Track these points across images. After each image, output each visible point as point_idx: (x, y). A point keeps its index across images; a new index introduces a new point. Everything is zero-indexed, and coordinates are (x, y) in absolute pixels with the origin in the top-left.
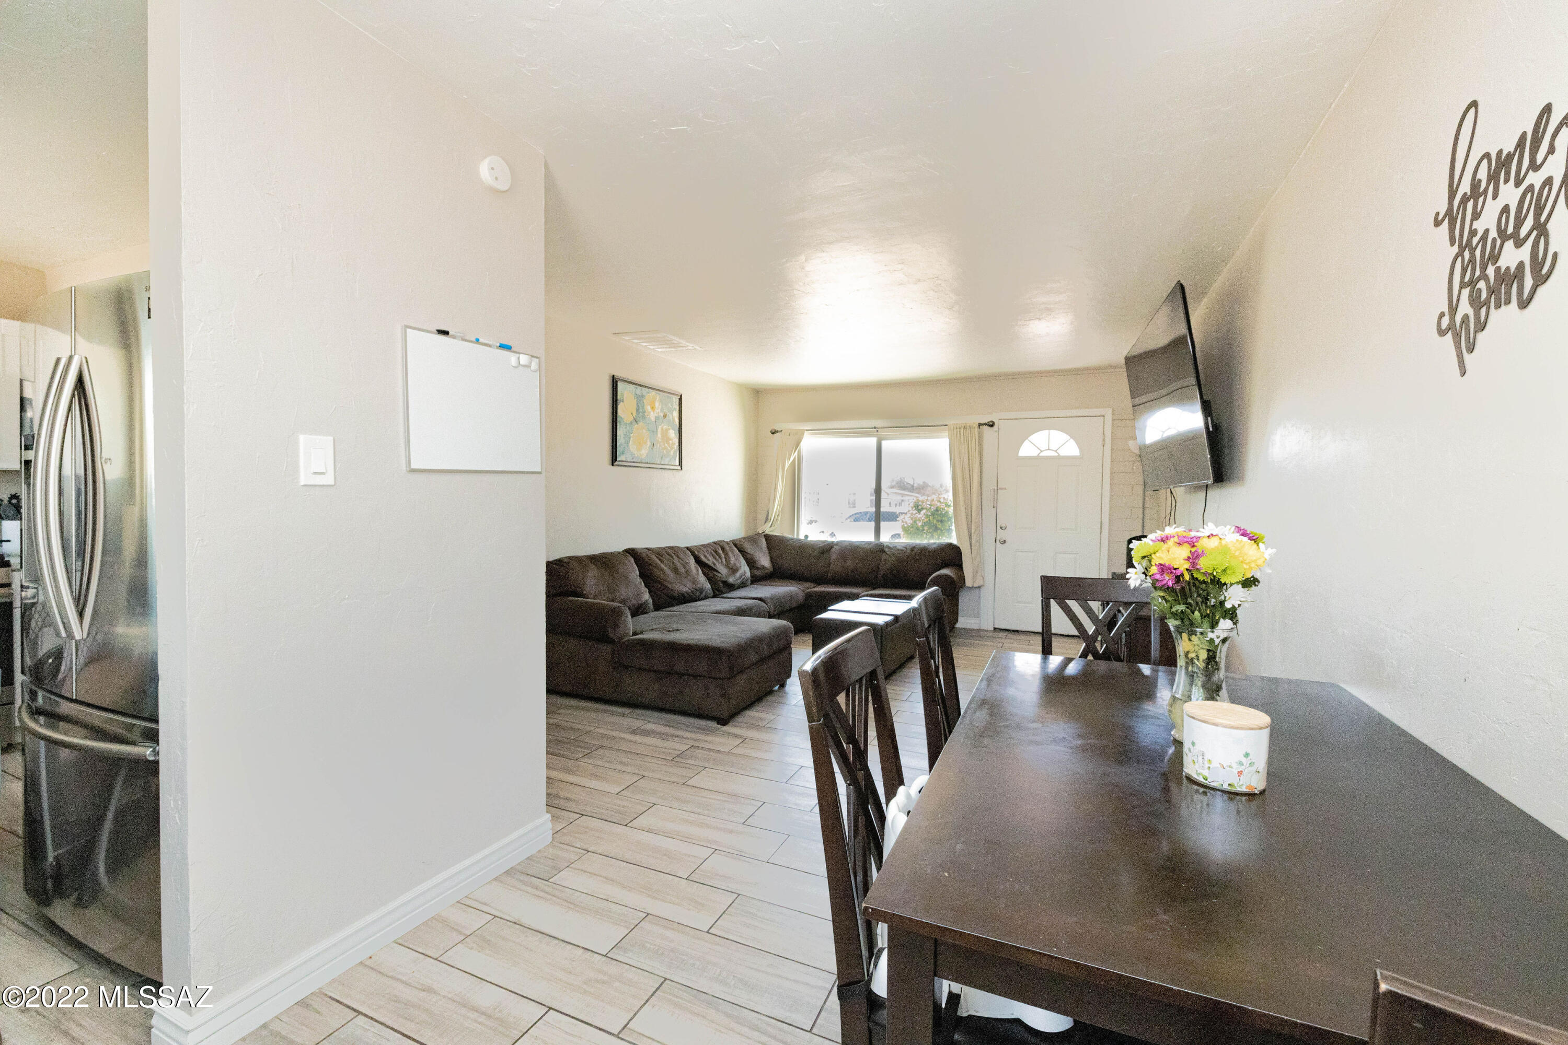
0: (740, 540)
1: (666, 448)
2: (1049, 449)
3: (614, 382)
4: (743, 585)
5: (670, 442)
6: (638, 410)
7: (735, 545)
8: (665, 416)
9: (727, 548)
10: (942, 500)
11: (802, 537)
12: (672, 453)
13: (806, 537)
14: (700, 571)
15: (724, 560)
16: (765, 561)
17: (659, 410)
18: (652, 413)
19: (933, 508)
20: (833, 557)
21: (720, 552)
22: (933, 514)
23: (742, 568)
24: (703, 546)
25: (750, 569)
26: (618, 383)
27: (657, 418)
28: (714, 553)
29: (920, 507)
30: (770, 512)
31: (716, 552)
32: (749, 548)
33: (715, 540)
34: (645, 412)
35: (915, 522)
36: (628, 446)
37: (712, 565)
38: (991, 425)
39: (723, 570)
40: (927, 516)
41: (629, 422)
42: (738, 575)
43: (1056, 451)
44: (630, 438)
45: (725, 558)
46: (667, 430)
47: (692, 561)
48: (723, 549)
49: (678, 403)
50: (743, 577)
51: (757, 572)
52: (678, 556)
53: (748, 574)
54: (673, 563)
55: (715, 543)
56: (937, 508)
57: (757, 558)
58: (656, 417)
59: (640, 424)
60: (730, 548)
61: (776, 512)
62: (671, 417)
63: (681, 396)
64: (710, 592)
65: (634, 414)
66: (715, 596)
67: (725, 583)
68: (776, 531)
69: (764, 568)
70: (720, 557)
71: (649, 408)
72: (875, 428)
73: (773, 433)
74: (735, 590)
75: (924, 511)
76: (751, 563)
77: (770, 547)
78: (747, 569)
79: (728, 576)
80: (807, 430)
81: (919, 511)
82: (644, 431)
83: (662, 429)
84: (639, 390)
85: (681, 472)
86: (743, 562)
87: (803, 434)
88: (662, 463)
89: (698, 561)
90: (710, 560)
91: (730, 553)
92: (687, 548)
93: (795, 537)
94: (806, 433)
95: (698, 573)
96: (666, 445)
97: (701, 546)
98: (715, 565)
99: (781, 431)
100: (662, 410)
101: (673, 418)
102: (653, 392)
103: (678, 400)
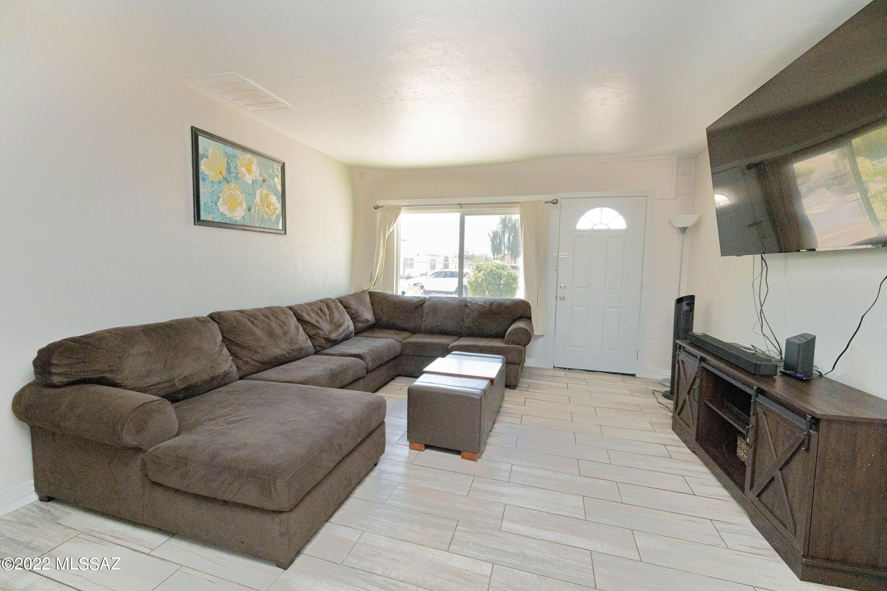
0: (346, 297)
1: (267, 213)
2: (601, 223)
3: (195, 133)
4: (347, 338)
5: (272, 207)
6: (229, 170)
7: (341, 302)
8: (264, 181)
9: (332, 305)
10: (494, 265)
11: (400, 294)
12: (274, 218)
13: (403, 293)
14: (301, 329)
15: (328, 317)
16: (368, 315)
17: (258, 174)
18: (247, 175)
19: (489, 270)
20: (426, 310)
21: (325, 309)
22: (488, 274)
23: (346, 322)
24: (309, 304)
25: (354, 323)
26: (200, 137)
27: (254, 182)
28: (319, 311)
29: (480, 269)
30: (373, 274)
31: (321, 310)
32: (353, 304)
33: (322, 297)
34: (237, 173)
35: (477, 279)
36: (216, 205)
37: (316, 323)
38: (555, 202)
39: (325, 326)
40: (485, 275)
41: (217, 180)
42: (341, 330)
43: (607, 225)
44: (219, 198)
45: (330, 315)
46: (267, 195)
47: (293, 321)
48: (328, 307)
49: (280, 170)
50: (346, 331)
51: (360, 325)
52: (276, 318)
53: (352, 328)
54: (269, 325)
55: (321, 301)
56: (491, 269)
57: (361, 312)
58: (253, 180)
59: (233, 185)
60: (336, 305)
61: (379, 272)
62: (272, 183)
63: (284, 164)
64: (312, 350)
65: (224, 172)
66: (316, 353)
67: (328, 340)
68: (378, 289)
69: (367, 321)
70: (325, 314)
71: (244, 170)
72: (460, 204)
73: (376, 208)
74: (338, 343)
75: (483, 272)
76: (354, 317)
77: (373, 303)
78: (351, 323)
79: (331, 332)
80: (404, 206)
81: (479, 271)
82: (238, 192)
83: (261, 193)
84: (230, 150)
85: (285, 236)
86: (347, 317)
87: (400, 209)
88: (262, 226)
89: (300, 319)
90: (312, 318)
91: (335, 311)
92: (291, 308)
93: (395, 293)
94: (403, 209)
95: (298, 331)
96: (267, 209)
97: (306, 304)
98: (318, 322)
99: (382, 207)
100: (261, 174)
101: (275, 185)
102: (249, 156)
103: (280, 168)
